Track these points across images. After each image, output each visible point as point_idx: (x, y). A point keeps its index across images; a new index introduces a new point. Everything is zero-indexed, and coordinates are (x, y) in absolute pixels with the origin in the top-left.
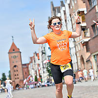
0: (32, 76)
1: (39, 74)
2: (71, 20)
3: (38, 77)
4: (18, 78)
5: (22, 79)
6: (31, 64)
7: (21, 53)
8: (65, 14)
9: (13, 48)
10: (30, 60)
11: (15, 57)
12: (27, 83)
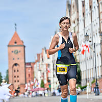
0: (37, 80)
1: (48, 78)
2: (98, 7)
3: (45, 82)
4: (18, 81)
5: (24, 83)
6: (38, 63)
7: (25, 47)
8: (83, 5)
9: (16, 39)
10: (37, 59)
11: (17, 52)
12: (29, 89)
